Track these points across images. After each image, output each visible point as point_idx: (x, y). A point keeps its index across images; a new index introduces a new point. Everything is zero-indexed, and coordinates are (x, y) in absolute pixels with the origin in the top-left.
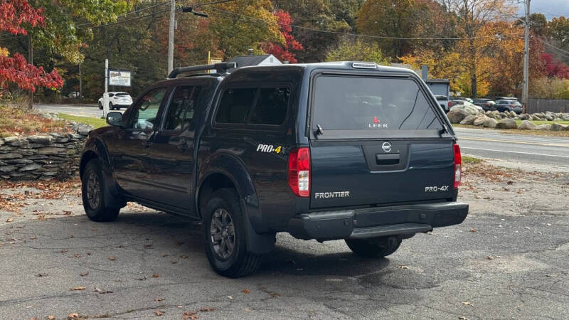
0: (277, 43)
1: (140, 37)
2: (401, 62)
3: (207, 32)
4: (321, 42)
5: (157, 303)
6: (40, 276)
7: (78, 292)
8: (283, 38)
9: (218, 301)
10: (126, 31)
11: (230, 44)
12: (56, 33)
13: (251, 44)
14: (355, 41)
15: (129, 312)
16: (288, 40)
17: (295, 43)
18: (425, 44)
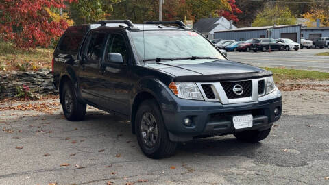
0: (226, 10)
1: (146, 10)
2: (303, 17)
3: (185, 5)
4: (253, 8)
5: (112, 176)
6: (46, 155)
7: (64, 167)
8: (230, 7)
9: (152, 174)
10: (138, 7)
11: (198, 12)
12: (92, 9)
13: (210, 11)
14: (274, 6)
15: (90, 182)
16: (233, 7)
17: (237, 9)
18: (318, 6)
